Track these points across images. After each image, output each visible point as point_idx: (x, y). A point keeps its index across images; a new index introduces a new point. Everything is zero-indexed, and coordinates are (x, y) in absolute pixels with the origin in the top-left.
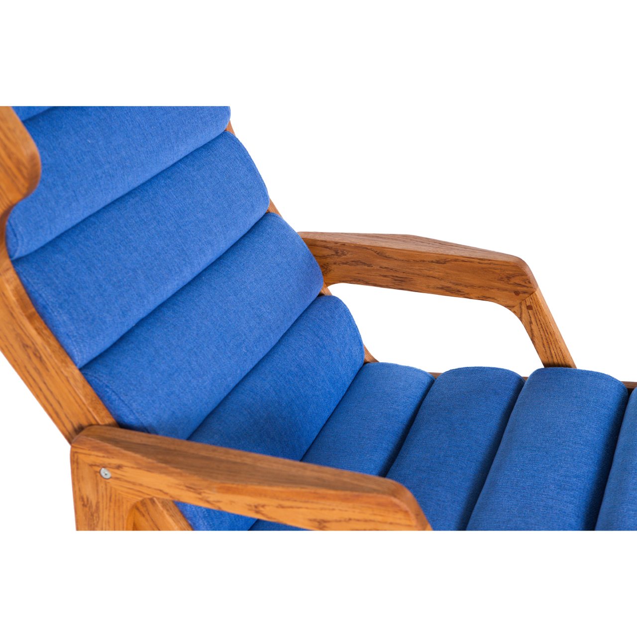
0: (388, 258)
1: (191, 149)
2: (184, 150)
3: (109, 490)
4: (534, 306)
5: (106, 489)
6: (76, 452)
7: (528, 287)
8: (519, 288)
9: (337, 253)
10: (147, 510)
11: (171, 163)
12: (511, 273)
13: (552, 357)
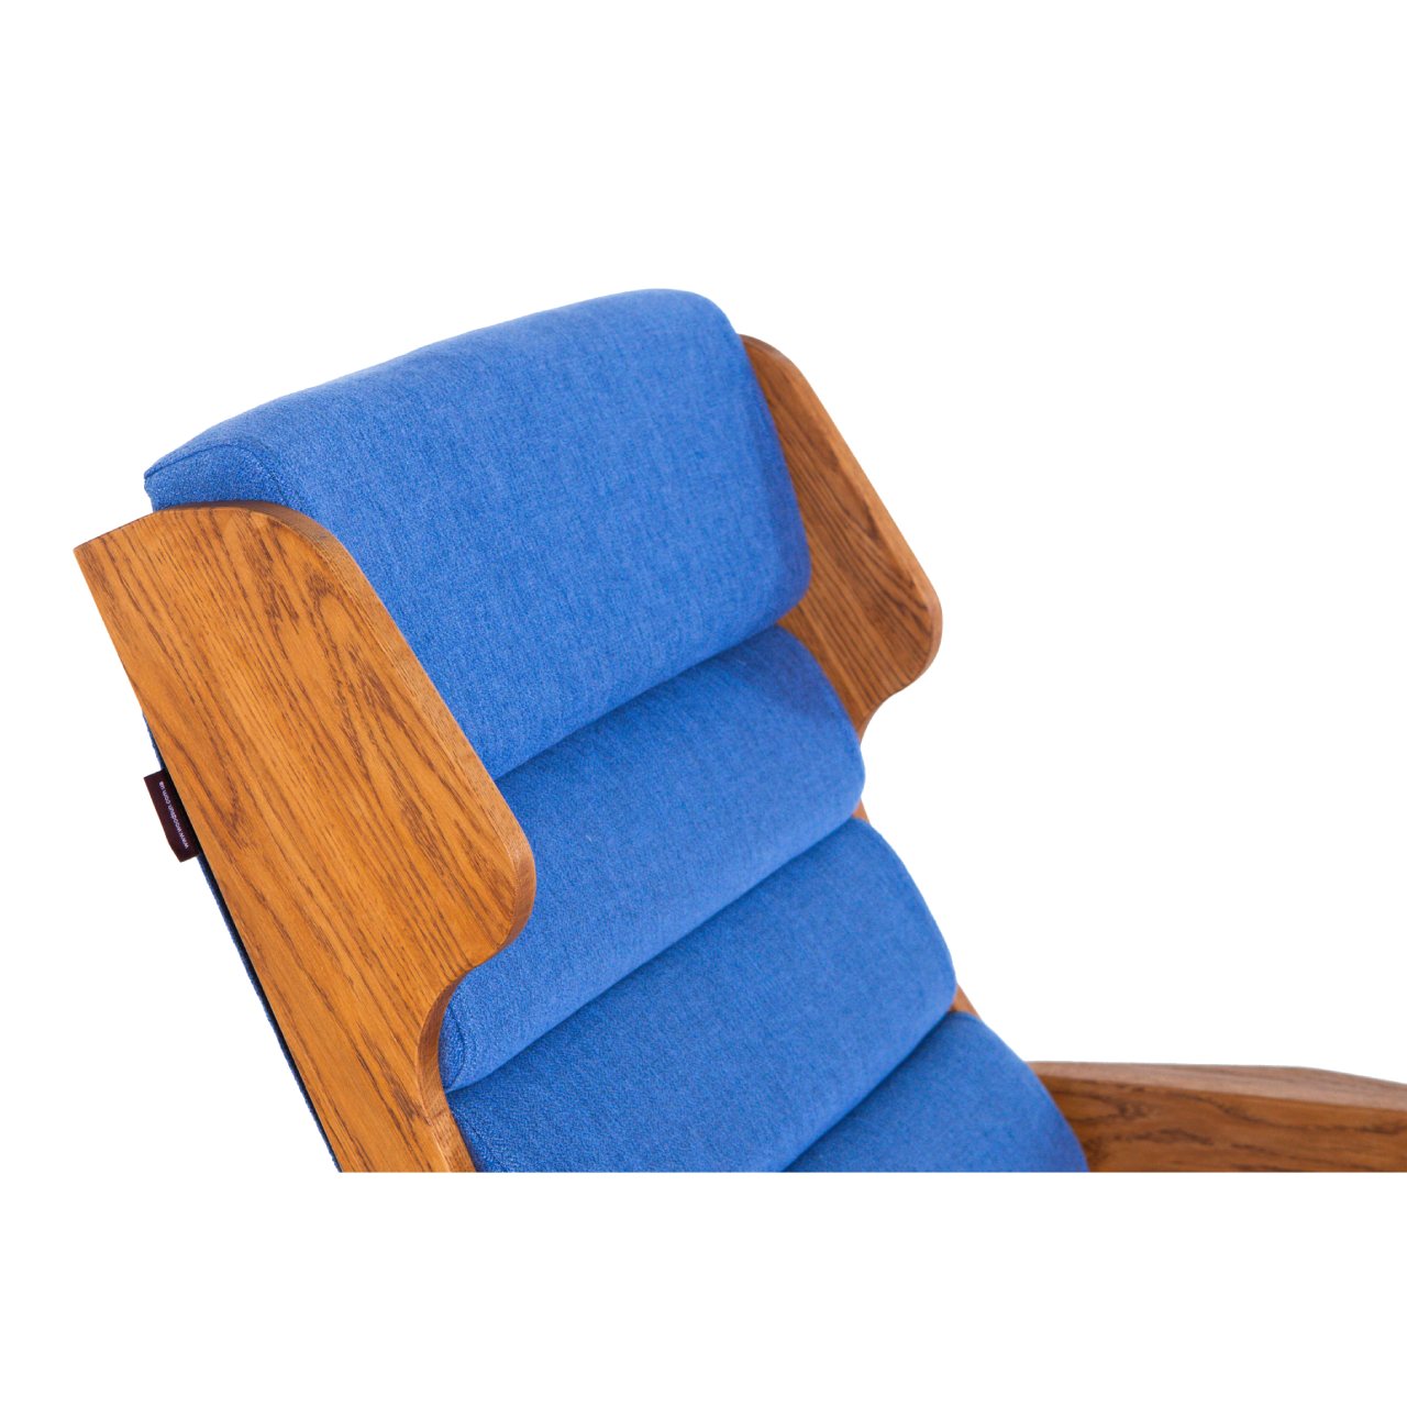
0: (1252, 1122)
9: (1123, 1111)
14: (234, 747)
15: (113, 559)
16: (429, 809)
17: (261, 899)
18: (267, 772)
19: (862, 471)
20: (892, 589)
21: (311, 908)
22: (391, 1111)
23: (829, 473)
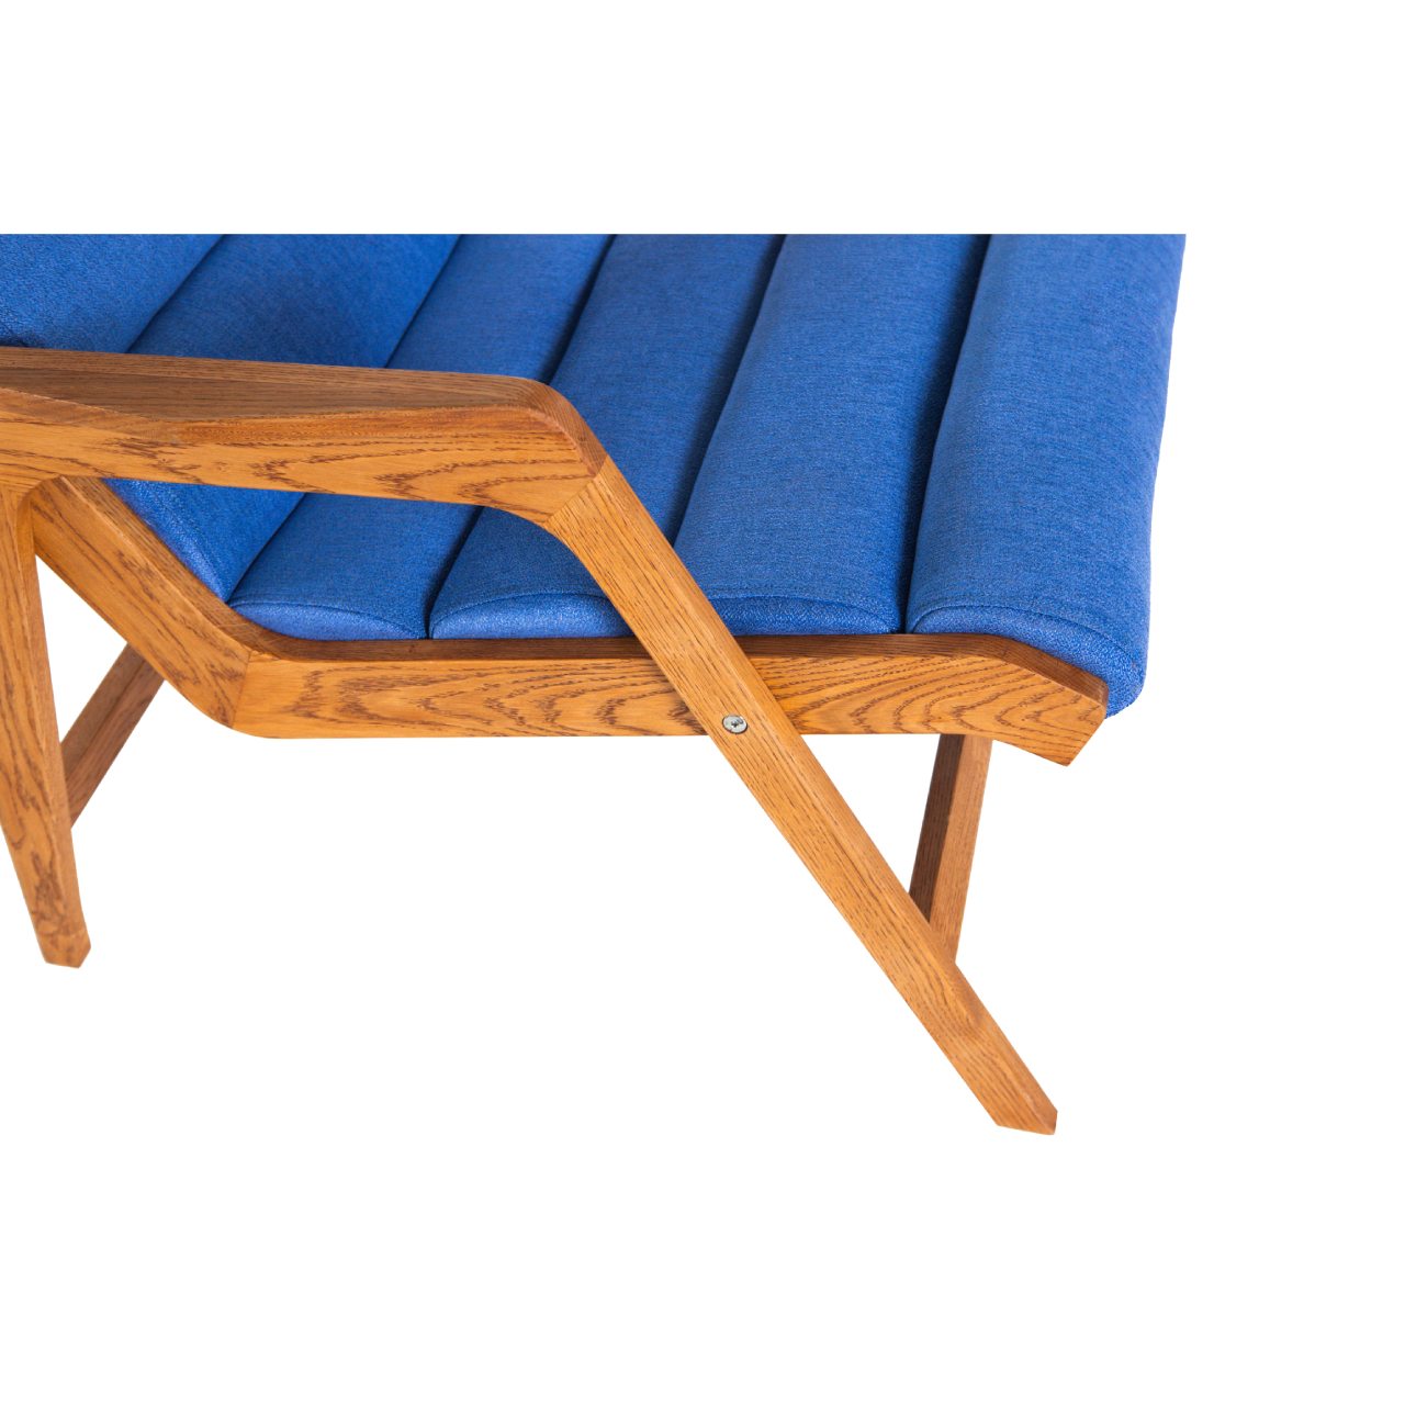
10: (56, 508)
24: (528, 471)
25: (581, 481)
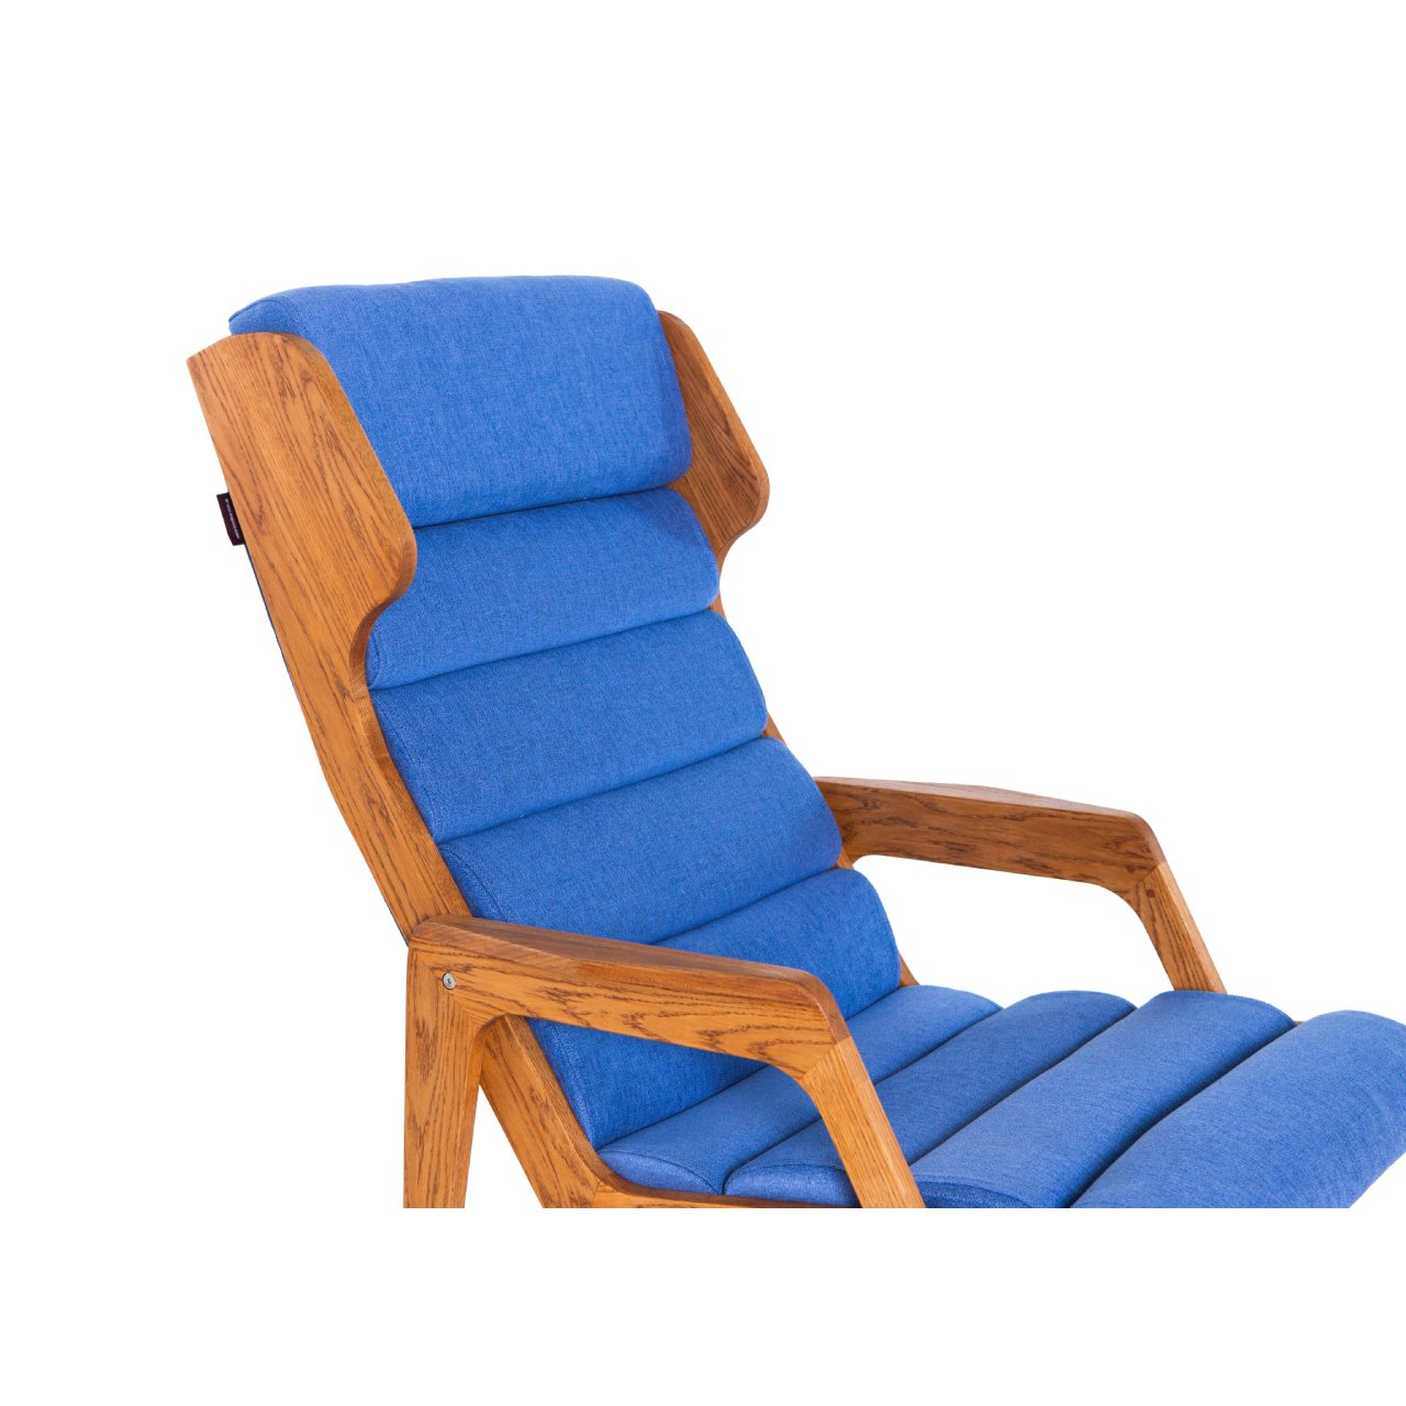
0: (942, 812)
1: (647, 618)
2: (634, 616)
3: (451, 1006)
4: (1157, 890)
5: (448, 1006)
6: (416, 949)
7: (1146, 859)
8: (1134, 861)
10: (501, 1048)
11: (613, 629)
12: (1120, 834)
13: (1189, 979)
14: (261, 474)
15: (205, 365)
16: (358, 509)
17: (272, 566)
18: (277, 490)
19: (725, 394)
20: (738, 467)
21: (297, 571)
22: (334, 694)
23: (704, 394)
24: (794, 1035)
25: (826, 1047)
